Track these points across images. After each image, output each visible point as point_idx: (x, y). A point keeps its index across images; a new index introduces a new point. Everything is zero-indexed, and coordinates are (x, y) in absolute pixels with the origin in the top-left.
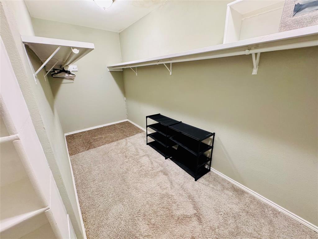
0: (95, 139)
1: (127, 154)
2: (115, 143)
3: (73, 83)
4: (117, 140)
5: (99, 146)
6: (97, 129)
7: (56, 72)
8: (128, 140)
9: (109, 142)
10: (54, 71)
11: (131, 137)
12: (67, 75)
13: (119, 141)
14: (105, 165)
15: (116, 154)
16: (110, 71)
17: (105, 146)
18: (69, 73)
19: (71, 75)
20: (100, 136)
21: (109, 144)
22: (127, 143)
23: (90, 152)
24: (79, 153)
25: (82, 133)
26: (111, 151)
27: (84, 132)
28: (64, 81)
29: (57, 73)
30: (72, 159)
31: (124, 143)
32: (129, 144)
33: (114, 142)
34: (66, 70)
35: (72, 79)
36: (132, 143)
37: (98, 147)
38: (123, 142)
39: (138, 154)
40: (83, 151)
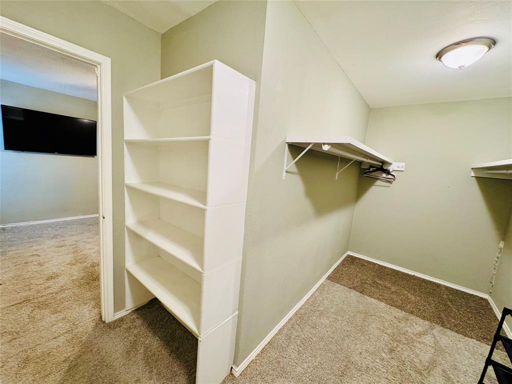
0: (377, 283)
1: (399, 349)
2: (401, 314)
3: (389, 187)
4: (412, 313)
5: (369, 296)
6: (397, 272)
7: (371, 169)
8: (435, 332)
9: (392, 303)
10: (369, 169)
11: (449, 332)
12: (384, 175)
13: (412, 317)
14: (345, 325)
15: (380, 329)
16: (476, 177)
17: (379, 302)
18: (388, 173)
19: (390, 176)
20: (389, 285)
21: (388, 306)
22: (425, 333)
23: (350, 293)
24: (337, 283)
25: (370, 263)
26: (378, 319)
27: (374, 264)
28: (378, 183)
29: (372, 172)
30: (325, 283)
31: (419, 329)
32: (428, 339)
33: (400, 311)
34: (385, 168)
35: (389, 182)
36: (436, 342)
37: (366, 297)
38: (419, 325)
39: (424, 373)
40: (344, 285)
